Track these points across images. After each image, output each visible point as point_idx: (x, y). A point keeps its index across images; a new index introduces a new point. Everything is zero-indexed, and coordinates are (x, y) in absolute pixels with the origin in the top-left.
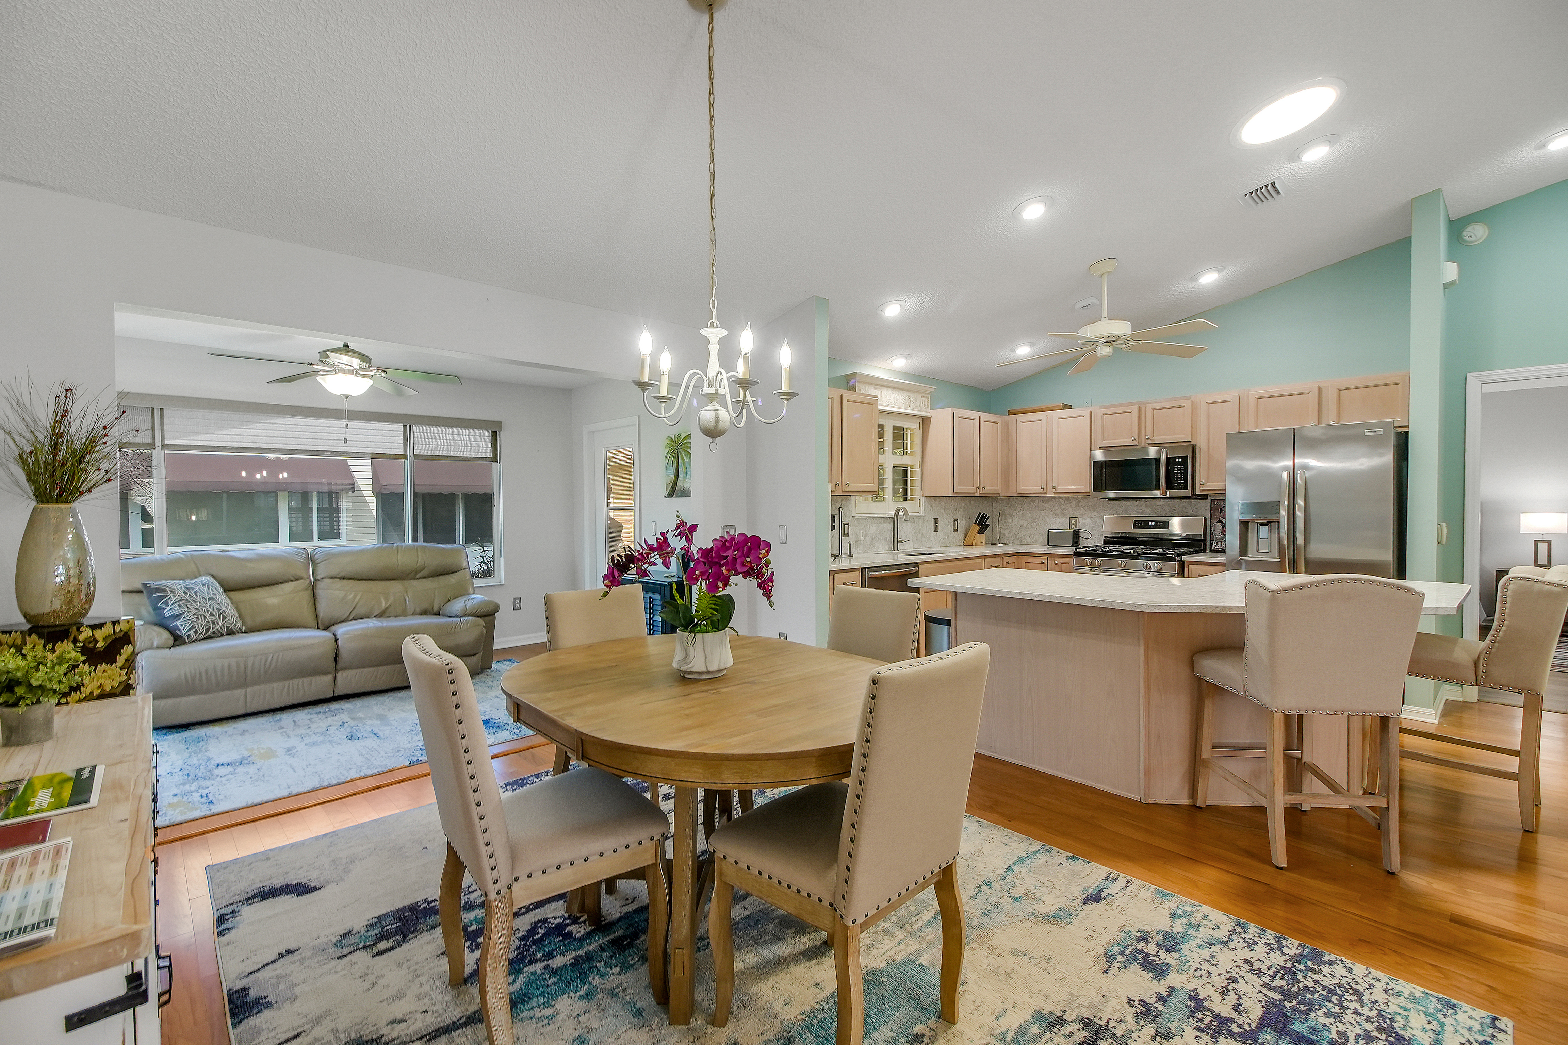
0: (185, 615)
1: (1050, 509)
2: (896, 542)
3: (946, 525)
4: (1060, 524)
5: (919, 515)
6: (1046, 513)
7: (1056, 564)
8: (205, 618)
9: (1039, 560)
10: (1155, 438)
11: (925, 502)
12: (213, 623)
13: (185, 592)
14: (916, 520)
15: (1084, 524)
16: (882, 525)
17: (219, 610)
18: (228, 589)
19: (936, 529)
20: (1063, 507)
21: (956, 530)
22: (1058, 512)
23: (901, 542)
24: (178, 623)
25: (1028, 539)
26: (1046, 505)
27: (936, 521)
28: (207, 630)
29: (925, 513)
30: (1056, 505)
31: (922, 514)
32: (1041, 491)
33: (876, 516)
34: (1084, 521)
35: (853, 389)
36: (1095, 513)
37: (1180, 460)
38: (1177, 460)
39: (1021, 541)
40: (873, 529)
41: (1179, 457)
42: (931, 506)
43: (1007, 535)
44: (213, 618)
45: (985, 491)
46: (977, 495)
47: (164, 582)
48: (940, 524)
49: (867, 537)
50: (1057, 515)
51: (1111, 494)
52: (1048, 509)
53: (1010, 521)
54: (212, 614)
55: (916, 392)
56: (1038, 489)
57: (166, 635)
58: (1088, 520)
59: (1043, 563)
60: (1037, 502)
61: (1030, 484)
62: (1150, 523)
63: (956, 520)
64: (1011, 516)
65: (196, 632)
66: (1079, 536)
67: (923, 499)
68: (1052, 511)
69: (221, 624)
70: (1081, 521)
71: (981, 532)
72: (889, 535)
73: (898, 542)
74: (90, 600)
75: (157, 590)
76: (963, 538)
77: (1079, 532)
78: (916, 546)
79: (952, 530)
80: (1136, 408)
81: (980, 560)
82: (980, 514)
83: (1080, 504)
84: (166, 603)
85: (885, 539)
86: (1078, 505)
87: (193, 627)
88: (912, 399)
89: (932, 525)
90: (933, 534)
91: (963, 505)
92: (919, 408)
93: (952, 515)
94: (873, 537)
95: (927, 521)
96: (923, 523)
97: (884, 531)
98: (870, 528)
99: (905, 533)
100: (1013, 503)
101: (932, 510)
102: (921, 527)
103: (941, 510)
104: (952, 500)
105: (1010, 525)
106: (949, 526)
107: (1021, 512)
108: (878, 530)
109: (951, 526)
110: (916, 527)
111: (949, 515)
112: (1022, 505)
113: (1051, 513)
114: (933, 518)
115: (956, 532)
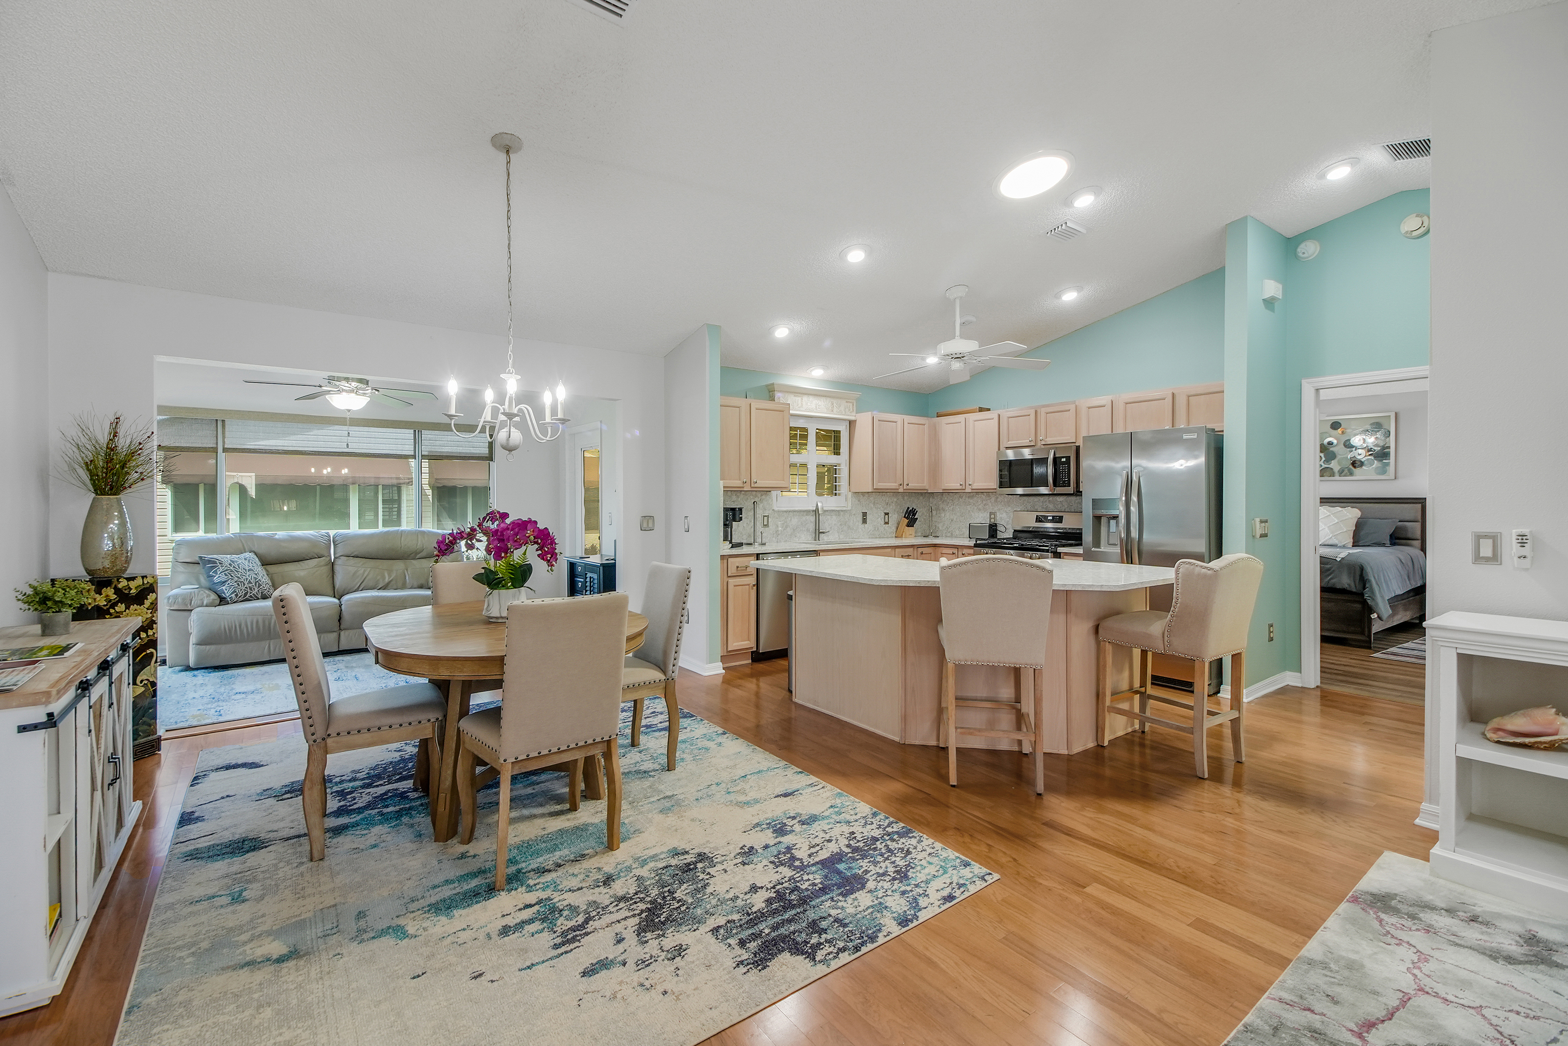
0: (229, 582)
2: (818, 533)
3: (876, 517)
4: (981, 518)
5: (844, 509)
6: (968, 507)
8: (244, 584)
9: (950, 551)
10: (1046, 439)
11: (851, 497)
12: (251, 589)
13: (230, 565)
14: (842, 513)
15: (1001, 518)
16: (804, 518)
17: (256, 579)
18: (265, 563)
19: (864, 521)
20: (984, 502)
21: (886, 523)
22: (980, 507)
23: (823, 533)
24: (224, 588)
25: (957, 532)
26: (971, 501)
27: (865, 514)
28: (246, 594)
29: (852, 507)
30: (979, 500)
31: (849, 508)
32: (960, 487)
33: (797, 509)
34: (1001, 516)
35: (772, 398)
36: (1009, 508)
37: (1065, 460)
38: (1062, 460)
39: (952, 534)
40: (795, 521)
41: (1063, 457)
42: (859, 500)
43: (940, 528)
44: (251, 585)
45: (908, 487)
46: (901, 490)
47: (215, 556)
48: (869, 517)
49: (788, 529)
50: (980, 510)
51: (1020, 491)
52: (973, 504)
53: (943, 515)
54: (250, 582)
55: (841, 398)
56: (957, 486)
57: (213, 596)
58: (1004, 515)
60: (964, 497)
61: (952, 482)
62: (1049, 518)
63: (887, 514)
65: (236, 595)
66: (996, 530)
67: (850, 494)
68: (976, 506)
69: (256, 590)
70: (999, 516)
71: (908, 526)
72: (812, 527)
73: (820, 533)
74: (128, 561)
75: (209, 562)
76: (895, 530)
77: (996, 525)
78: (842, 537)
79: (883, 522)
80: (1034, 411)
81: (889, 550)
82: (908, 508)
83: (998, 500)
84: (216, 572)
85: (808, 530)
86: (996, 501)
87: (235, 591)
88: (835, 404)
89: (860, 518)
90: (861, 526)
91: (895, 500)
92: (844, 413)
93: (882, 509)
94: (795, 528)
95: (854, 514)
96: (850, 516)
97: (806, 523)
98: (791, 520)
99: (829, 525)
100: (946, 499)
101: (859, 504)
102: (847, 520)
103: (870, 504)
104: (882, 496)
105: (943, 519)
106: (879, 519)
107: (952, 507)
108: (800, 522)
109: (881, 519)
110: (842, 520)
111: (879, 509)
112: (952, 500)
113: (976, 508)
114: (861, 511)
115: (887, 525)
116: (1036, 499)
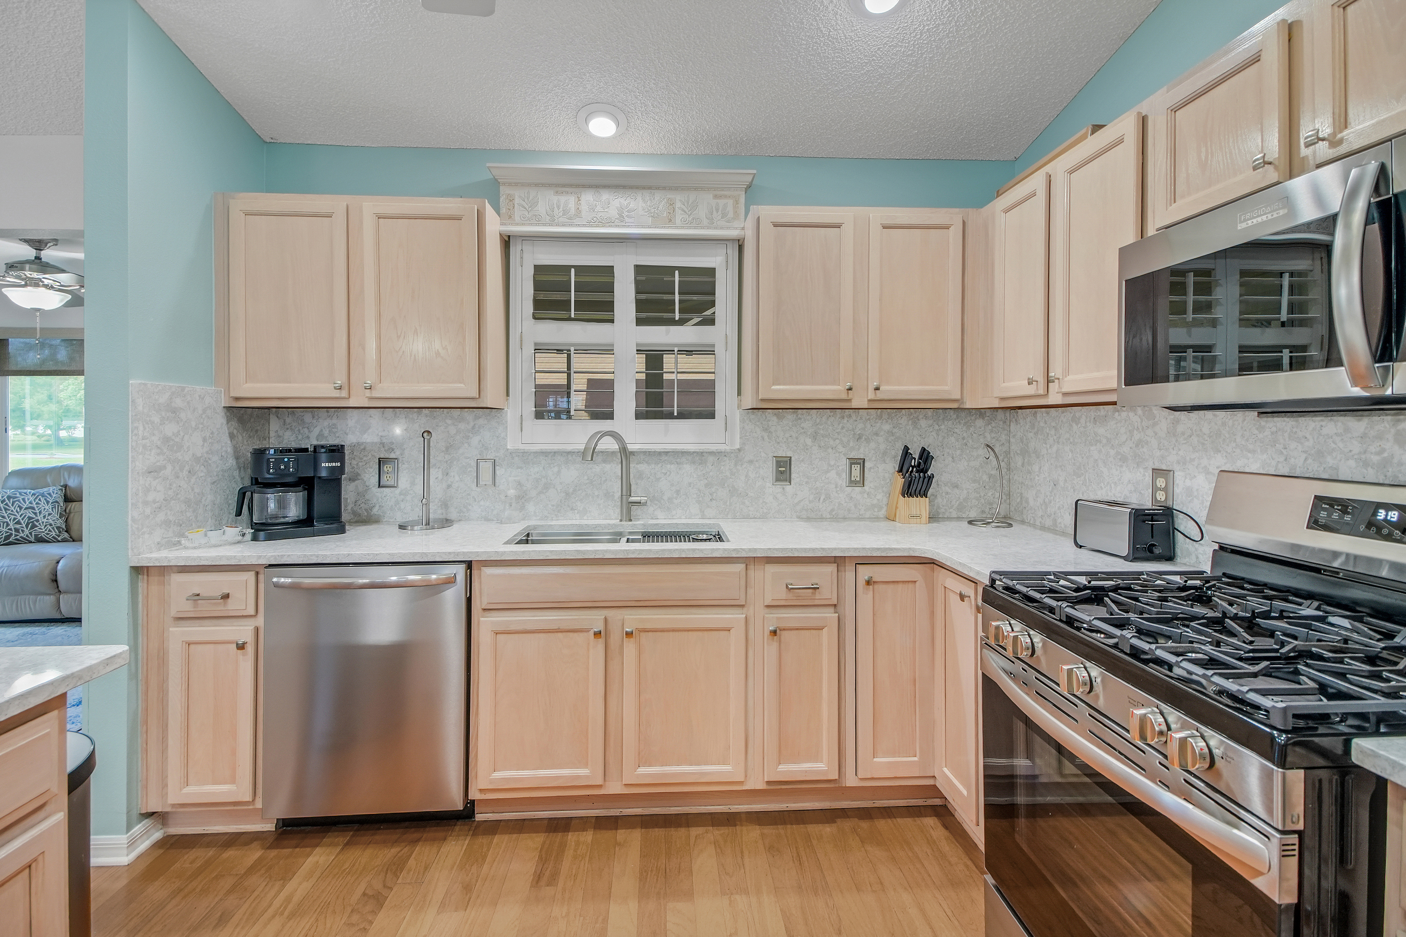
1: (1108, 441)
2: (627, 503)
3: (820, 470)
4: (1130, 487)
5: (723, 446)
6: (1100, 451)
11: (742, 421)
14: (711, 459)
19: (783, 477)
21: (858, 484)
22: (1125, 449)
23: (641, 503)
27: (783, 461)
29: (743, 444)
30: (1124, 430)
32: (1032, 390)
34: (1188, 483)
36: (1219, 459)
40: (571, 474)
42: (765, 430)
43: (1031, 502)
45: (886, 396)
46: (861, 403)
48: (799, 469)
49: (553, 491)
52: (1104, 441)
53: (1036, 468)
55: (695, 188)
56: (1026, 386)
58: (1200, 482)
60: (1083, 421)
61: (1018, 373)
63: (862, 463)
66: (1172, 530)
67: (737, 415)
68: (1112, 446)
70: (1180, 482)
71: (912, 492)
72: (616, 488)
73: (630, 503)
76: (884, 501)
77: (1169, 514)
79: (843, 482)
82: (906, 448)
86: (1172, 432)
88: (678, 205)
89: (769, 470)
90: (772, 490)
91: (887, 427)
92: (706, 222)
93: (841, 449)
94: (571, 490)
95: (751, 462)
96: (736, 465)
97: (603, 479)
98: (559, 472)
99: (672, 485)
100: (1042, 424)
101: (766, 437)
102: (728, 474)
103: (797, 438)
104: (843, 418)
105: (1037, 478)
106: (832, 474)
107: (1055, 448)
108: (586, 478)
109: (838, 474)
110: (711, 474)
111: (830, 450)
112: (1055, 428)
113: (1112, 452)
114: (772, 455)
115: (858, 489)
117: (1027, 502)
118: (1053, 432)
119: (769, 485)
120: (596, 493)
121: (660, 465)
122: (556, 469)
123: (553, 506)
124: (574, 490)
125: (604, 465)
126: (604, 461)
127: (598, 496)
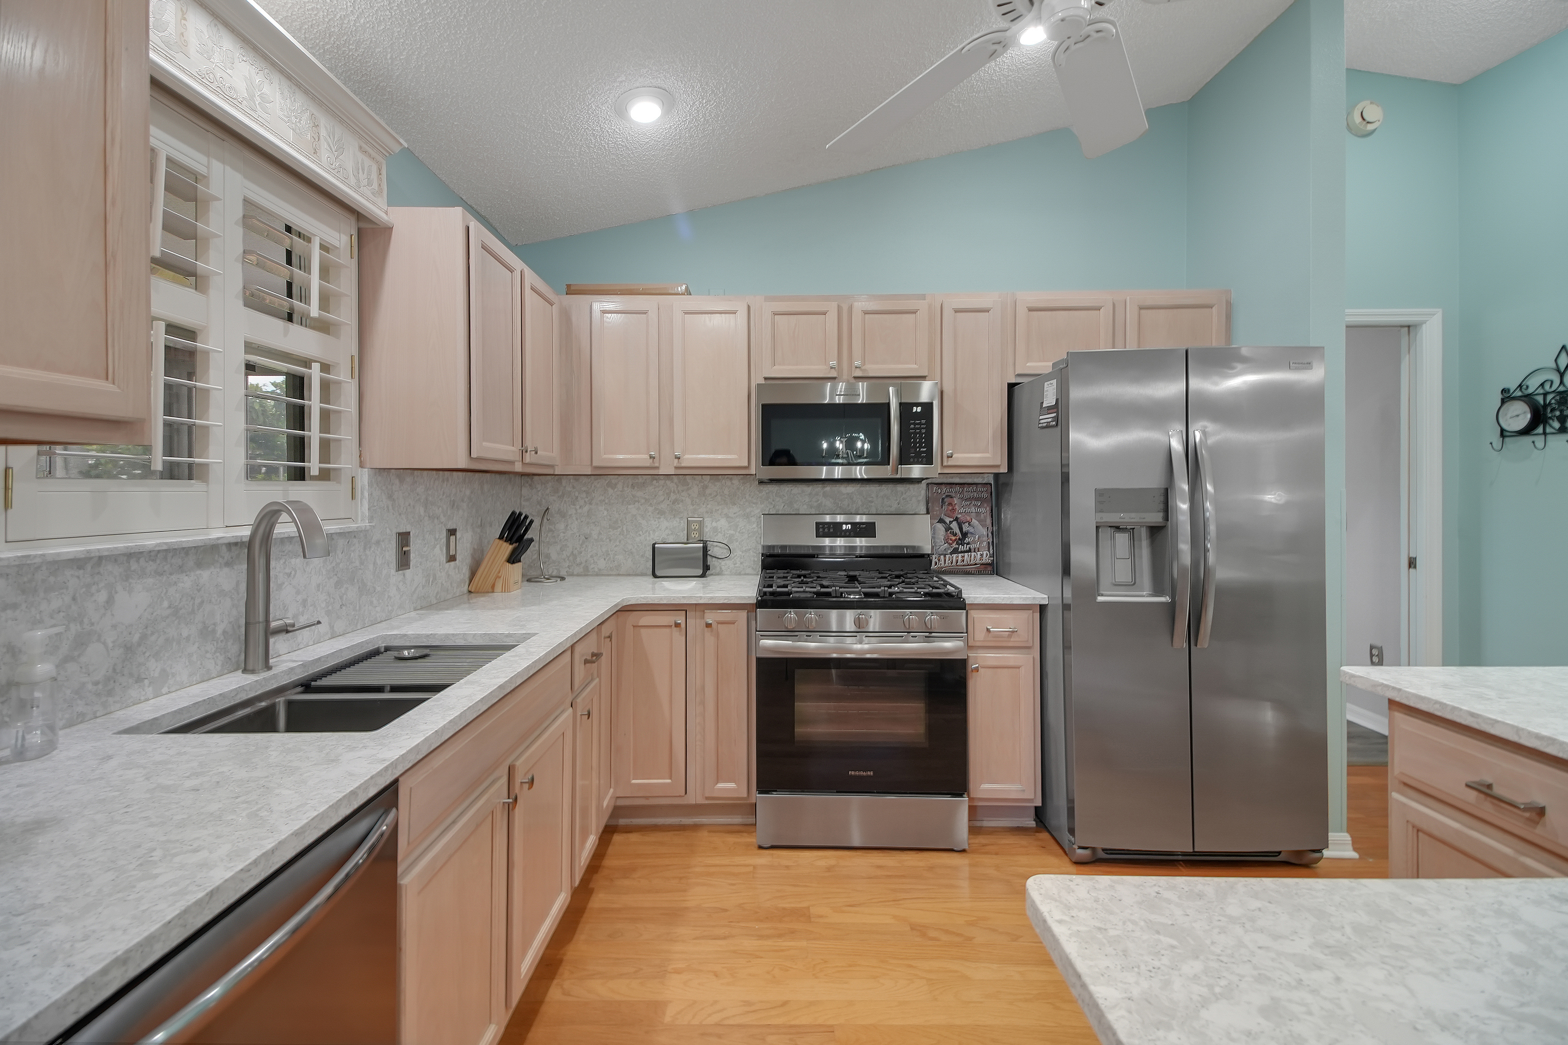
1: (646, 500)
2: (258, 635)
3: (427, 547)
4: (669, 532)
5: (349, 525)
6: (638, 509)
7: (708, 625)
10: (868, 366)
11: (370, 484)
14: (341, 542)
15: (715, 530)
19: (403, 561)
20: (673, 496)
21: (452, 558)
22: (663, 506)
23: (285, 630)
25: (602, 564)
26: (640, 494)
27: (404, 538)
29: (371, 519)
30: (661, 493)
31: (361, 523)
32: (648, 463)
34: (714, 524)
36: (735, 509)
37: (919, 409)
38: (915, 409)
39: (586, 569)
41: (917, 404)
42: (390, 497)
43: (554, 556)
45: (534, 459)
46: (518, 467)
48: (414, 548)
50: (664, 513)
52: (643, 501)
53: (561, 526)
56: (640, 458)
58: (723, 523)
59: (677, 625)
60: (620, 486)
61: (624, 452)
62: (844, 527)
63: (452, 532)
64: (563, 515)
66: (708, 555)
67: (364, 478)
68: (651, 505)
70: (709, 525)
71: (513, 559)
73: (270, 632)
76: (470, 574)
77: (707, 546)
79: (443, 558)
80: (834, 305)
82: (515, 514)
83: (708, 491)
86: (702, 493)
89: (393, 553)
90: (395, 577)
91: (468, 492)
92: (353, 180)
93: (443, 519)
94: (136, 637)
95: (378, 543)
96: (365, 549)
97: (198, 601)
98: (110, 601)
99: (298, 592)
100: (569, 489)
101: (390, 508)
102: (357, 563)
103: (414, 507)
104: (443, 481)
105: (562, 535)
106: (437, 550)
107: (586, 509)
108: (166, 604)
109: (441, 550)
110: (341, 566)
111: (436, 521)
112: (587, 493)
113: (651, 509)
114: (395, 531)
115: (452, 563)
116: (796, 489)
117: (548, 556)
118: (584, 495)
119: (393, 571)
120: (185, 633)
121: (282, 562)
122: (102, 597)
123: (96, 683)
124: (144, 637)
125: (198, 572)
126: (199, 565)
127: (188, 639)
